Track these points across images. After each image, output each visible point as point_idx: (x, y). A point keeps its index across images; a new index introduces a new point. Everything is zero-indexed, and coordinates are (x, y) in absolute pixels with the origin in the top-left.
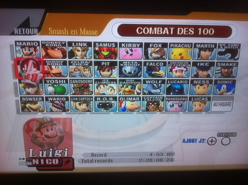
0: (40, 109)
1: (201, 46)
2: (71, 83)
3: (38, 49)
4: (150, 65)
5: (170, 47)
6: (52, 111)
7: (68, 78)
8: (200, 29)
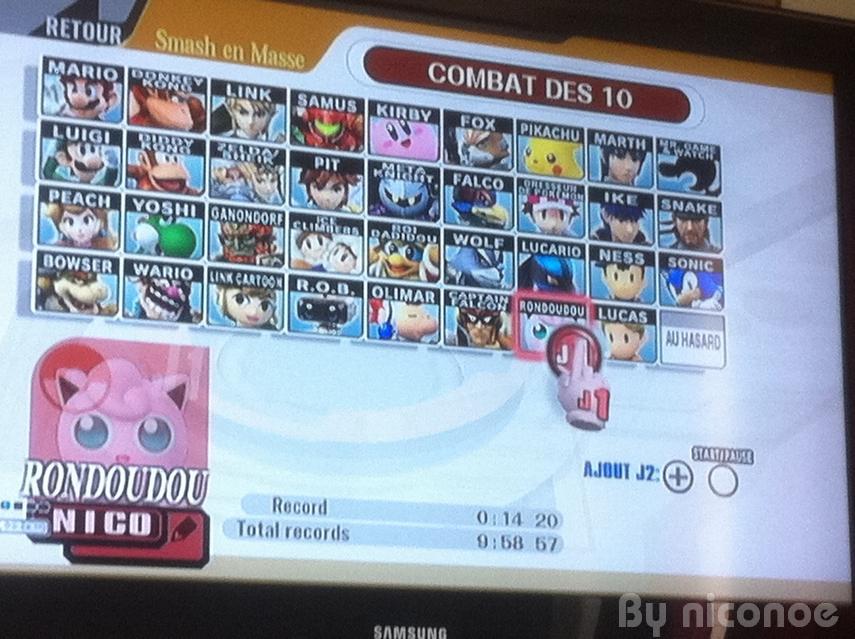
2: (215, 217)
3: (117, 93)
7: (205, 199)
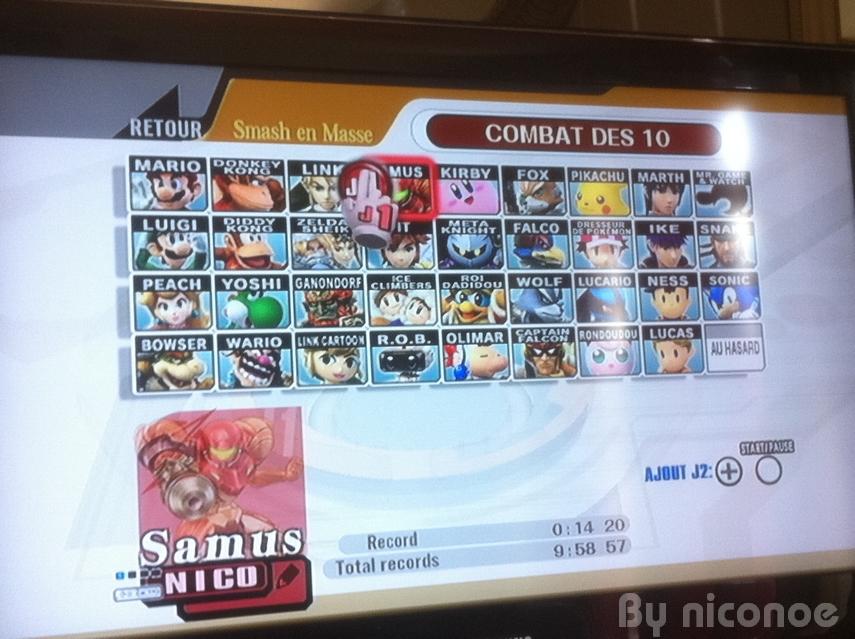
0: (199, 380)
1: (649, 177)
2: (299, 287)
3: (201, 183)
4: (524, 231)
6: (237, 384)
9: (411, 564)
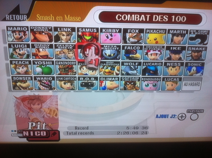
0: (29, 88)
1: (174, 32)
2: (57, 64)
3: (27, 34)
4: (128, 49)
5: (146, 33)
6: (40, 89)
7: (54, 60)
8: (173, 17)
9: (86, 133)
